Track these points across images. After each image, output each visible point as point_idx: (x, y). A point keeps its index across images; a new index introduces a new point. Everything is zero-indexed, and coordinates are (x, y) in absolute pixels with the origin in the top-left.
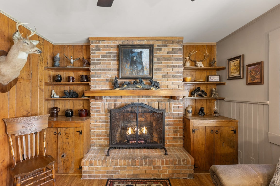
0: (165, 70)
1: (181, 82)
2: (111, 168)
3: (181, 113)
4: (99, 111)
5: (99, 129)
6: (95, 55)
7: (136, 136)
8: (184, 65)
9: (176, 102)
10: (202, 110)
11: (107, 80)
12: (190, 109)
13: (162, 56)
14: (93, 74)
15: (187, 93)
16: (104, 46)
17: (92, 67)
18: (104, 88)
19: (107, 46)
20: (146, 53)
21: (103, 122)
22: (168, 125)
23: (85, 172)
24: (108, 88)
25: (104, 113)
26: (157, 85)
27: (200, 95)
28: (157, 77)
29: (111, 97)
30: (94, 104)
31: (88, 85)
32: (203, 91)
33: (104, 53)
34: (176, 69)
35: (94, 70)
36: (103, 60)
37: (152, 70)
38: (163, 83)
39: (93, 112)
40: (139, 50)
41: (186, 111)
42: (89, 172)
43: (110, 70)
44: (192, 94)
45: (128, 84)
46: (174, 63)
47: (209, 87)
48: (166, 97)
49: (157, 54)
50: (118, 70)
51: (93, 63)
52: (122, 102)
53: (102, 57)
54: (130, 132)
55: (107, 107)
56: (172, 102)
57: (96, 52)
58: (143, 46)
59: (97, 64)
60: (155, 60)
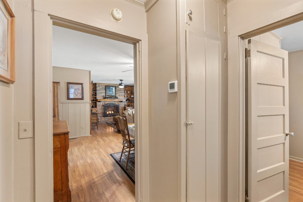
0: (119, 94)
1: (123, 97)
2: (106, 120)
3: (123, 106)
4: (100, 106)
5: (99, 111)
6: (98, 88)
7: (109, 114)
8: (124, 92)
9: (122, 103)
10: (129, 105)
11: (102, 96)
12: (126, 105)
13: (118, 90)
14: (97, 94)
15: (125, 100)
16: (101, 86)
17: (97, 92)
18: (101, 98)
19: (102, 86)
20: (114, 88)
21: (101, 109)
22: (120, 109)
23: (99, 121)
24: (102, 98)
25: (101, 106)
26: (117, 98)
27: (129, 101)
28: (117, 96)
29: (103, 101)
30: (98, 103)
31: (96, 98)
32: (129, 100)
33: (101, 87)
34: (122, 94)
35: (98, 93)
36: (101, 90)
37: (116, 94)
38: (119, 97)
39: (97, 106)
40: (112, 88)
41: (125, 105)
42: (100, 121)
43: (103, 93)
44: (126, 101)
45: (109, 97)
46: (122, 92)
47: (131, 98)
48: (120, 101)
49: (117, 89)
50: (106, 93)
51: (98, 91)
52: (106, 103)
53: (100, 89)
54: (108, 113)
55: (102, 104)
56: (121, 103)
57: (99, 87)
58: (113, 86)
59: (99, 91)
60: (116, 90)
